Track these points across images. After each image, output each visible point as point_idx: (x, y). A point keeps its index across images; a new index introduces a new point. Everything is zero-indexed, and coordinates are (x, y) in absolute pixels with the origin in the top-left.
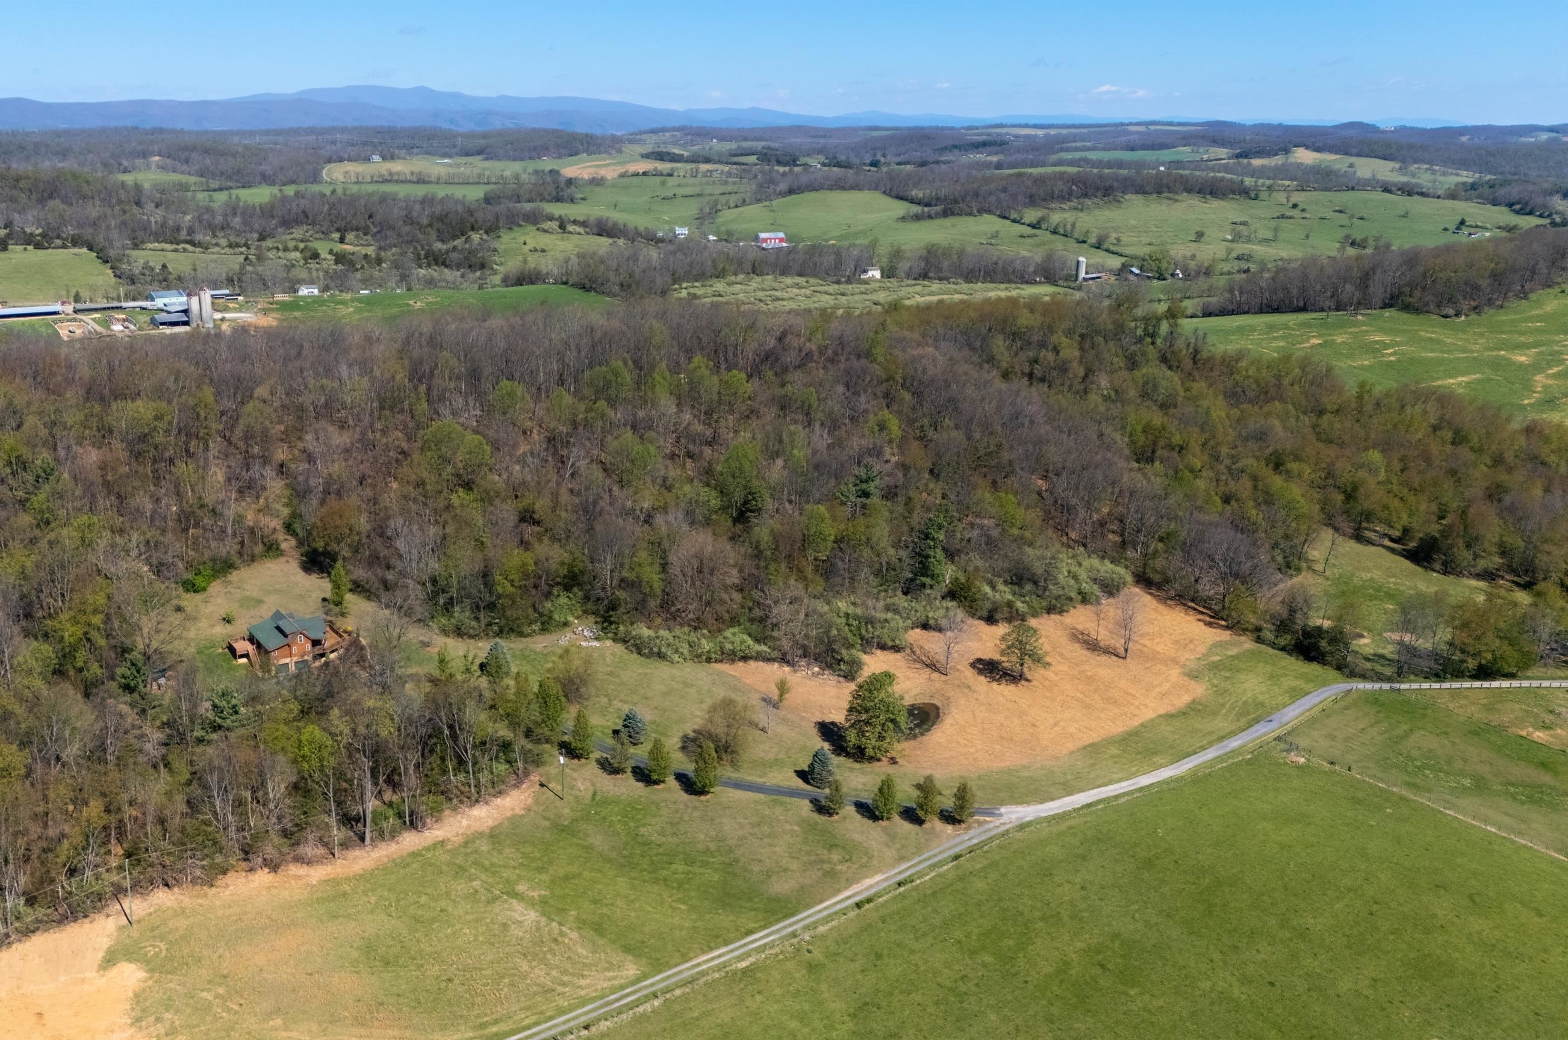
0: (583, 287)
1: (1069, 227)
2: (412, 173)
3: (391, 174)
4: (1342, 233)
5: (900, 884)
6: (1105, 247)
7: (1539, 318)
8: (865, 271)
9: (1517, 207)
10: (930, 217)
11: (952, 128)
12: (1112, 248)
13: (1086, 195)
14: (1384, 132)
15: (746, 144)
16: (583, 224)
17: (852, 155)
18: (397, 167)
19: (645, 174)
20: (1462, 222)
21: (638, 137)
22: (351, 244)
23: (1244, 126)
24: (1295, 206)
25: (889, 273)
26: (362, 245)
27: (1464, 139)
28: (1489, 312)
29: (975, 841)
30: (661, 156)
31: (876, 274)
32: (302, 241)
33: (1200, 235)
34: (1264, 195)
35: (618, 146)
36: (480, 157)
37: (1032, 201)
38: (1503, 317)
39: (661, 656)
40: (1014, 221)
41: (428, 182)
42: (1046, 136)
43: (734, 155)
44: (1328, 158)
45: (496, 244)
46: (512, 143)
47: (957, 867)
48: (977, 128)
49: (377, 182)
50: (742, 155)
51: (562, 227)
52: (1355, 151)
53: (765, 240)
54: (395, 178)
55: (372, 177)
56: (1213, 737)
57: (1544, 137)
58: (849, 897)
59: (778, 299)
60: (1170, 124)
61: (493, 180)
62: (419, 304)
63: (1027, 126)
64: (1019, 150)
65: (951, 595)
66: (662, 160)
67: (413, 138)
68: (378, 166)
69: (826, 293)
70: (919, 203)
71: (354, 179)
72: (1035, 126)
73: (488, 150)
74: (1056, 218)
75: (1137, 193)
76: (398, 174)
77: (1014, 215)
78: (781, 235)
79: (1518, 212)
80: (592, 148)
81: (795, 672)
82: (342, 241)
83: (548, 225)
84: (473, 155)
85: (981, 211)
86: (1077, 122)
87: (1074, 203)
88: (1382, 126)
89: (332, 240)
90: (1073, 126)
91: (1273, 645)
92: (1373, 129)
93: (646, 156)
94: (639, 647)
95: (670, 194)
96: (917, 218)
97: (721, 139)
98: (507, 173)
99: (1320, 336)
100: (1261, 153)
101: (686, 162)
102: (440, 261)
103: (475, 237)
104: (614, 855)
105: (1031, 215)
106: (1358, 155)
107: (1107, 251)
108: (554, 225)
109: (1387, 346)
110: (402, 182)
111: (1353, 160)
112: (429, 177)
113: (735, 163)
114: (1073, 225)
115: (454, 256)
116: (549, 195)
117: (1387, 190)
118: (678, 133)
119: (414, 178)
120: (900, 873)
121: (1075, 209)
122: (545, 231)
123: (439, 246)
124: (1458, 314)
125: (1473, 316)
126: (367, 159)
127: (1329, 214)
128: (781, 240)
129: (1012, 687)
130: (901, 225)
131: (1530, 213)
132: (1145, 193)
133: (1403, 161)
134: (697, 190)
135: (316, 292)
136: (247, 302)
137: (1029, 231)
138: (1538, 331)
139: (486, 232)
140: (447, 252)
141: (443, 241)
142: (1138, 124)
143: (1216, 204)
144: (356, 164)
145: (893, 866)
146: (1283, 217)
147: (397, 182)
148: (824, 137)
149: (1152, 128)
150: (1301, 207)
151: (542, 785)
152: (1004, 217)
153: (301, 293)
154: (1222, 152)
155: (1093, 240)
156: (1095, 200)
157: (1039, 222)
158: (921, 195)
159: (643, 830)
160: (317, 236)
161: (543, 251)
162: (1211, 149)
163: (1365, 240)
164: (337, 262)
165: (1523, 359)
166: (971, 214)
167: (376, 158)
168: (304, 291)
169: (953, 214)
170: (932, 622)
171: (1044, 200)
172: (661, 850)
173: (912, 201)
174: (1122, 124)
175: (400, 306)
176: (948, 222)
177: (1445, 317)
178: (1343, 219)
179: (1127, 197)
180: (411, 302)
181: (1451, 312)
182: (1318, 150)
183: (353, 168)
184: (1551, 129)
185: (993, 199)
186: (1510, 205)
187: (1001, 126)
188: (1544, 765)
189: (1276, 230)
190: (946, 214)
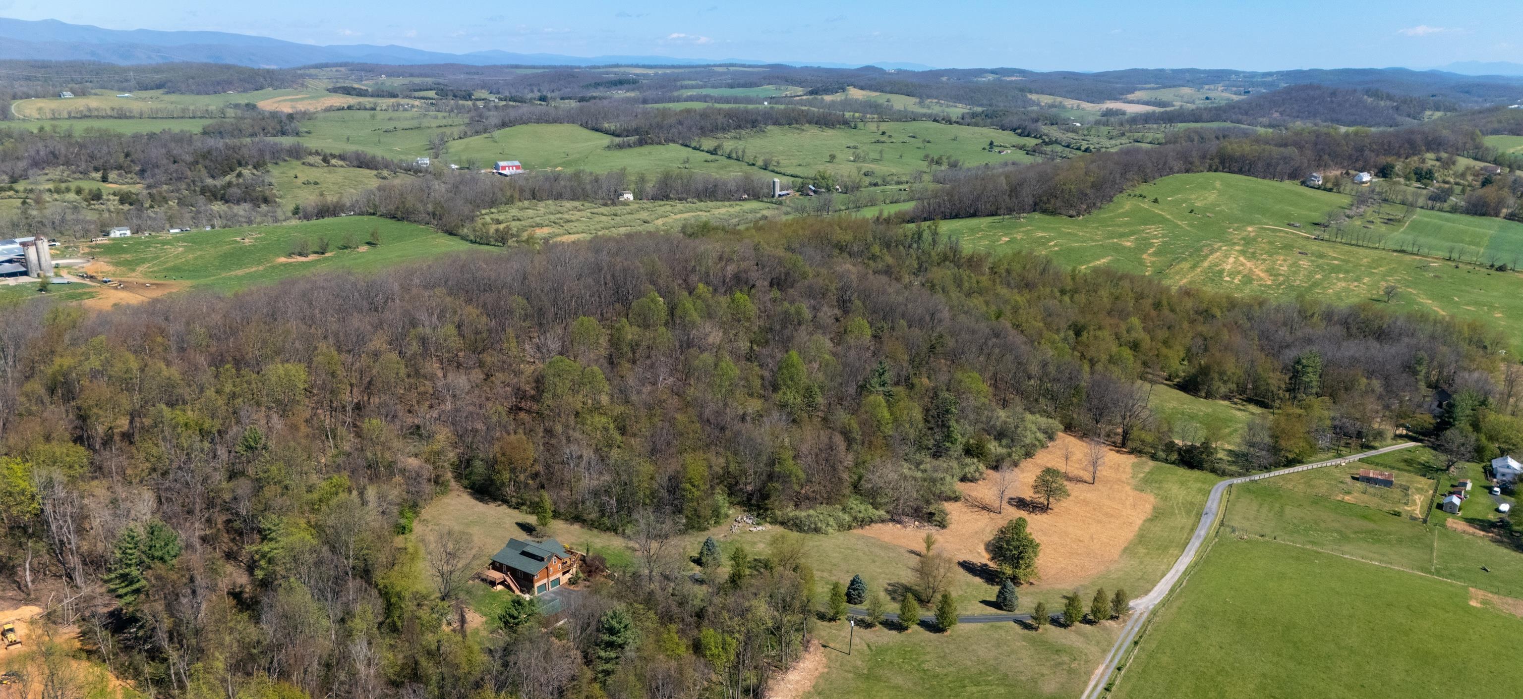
0: (394, 217)
1: (740, 153)
2: (113, 109)
3: (89, 110)
4: (921, 154)
5: (1119, 669)
6: (771, 168)
7: (1125, 215)
8: (622, 195)
9: (1019, 131)
10: (630, 146)
11: (579, 67)
12: (776, 169)
13: (739, 127)
14: (890, 74)
15: (417, 80)
16: (342, 157)
17: (513, 91)
18: (93, 103)
19: (349, 108)
20: (991, 143)
21: (307, 72)
22: (115, 183)
23: (795, 68)
24: (884, 133)
25: (638, 196)
26: (128, 183)
27: (944, 79)
28: (1095, 212)
29: (1136, 629)
30: (348, 91)
31: (629, 196)
32: (61, 181)
33: (833, 157)
34: (860, 125)
35: (300, 81)
36: (161, 91)
37: (704, 132)
38: (1104, 215)
39: (817, 530)
40: (695, 148)
41: (131, 117)
42: (656, 74)
43: (415, 90)
44: (873, 95)
45: (267, 179)
46: (193, 78)
47: (1143, 649)
48: (599, 67)
49: (75, 118)
50: (421, 90)
51: (325, 160)
52: (888, 89)
53: (504, 168)
54: (96, 113)
55: (69, 113)
56: (1187, 530)
57: (991, 77)
58: (1096, 686)
59: (568, 221)
60: (743, 66)
61: (199, 114)
62: (247, 240)
63: (637, 66)
64: (649, 87)
65: (968, 452)
66: (349, 94)
67: (80, 73)
68: (70, 102)
69: (603, 214)
70: (614, 134)
71: (49, 115)
72: (644, 67)
73: (169, 84)
74: (729, 145)
75: (774, 124)
76: (97, 109)
77: (693, 144)
78: (517, 163)
79: (1020, 135)
80: (276, 83)
81: (905, 527)
82: (105, 179)
83: (311, 159)
84: (152, 89)
85: (668, 141)
86: (675, 64)
87: (733, 133)
88: (886, 68)
89: (93, 179)
90: (673, 67)
91: (1166, 461)
92: (881, 71)
93: (335, 90)
94: (797, 525)
95: (391, 127)
96: (620, 147)
97: (390, 75)
98: (212, 108)
99: (1005, 235)
100: (827, 91)
101: (372, 96)
102: (219, 196)
103: (246, 172)
104: (919, 689)
105: (708, 143)
106: (891, 93)
107: (773, 171)
108: (318, 159)
109: (1050, 240)
110: (103, 117)
111: (889, 96)
112: (131, 112)
113: (422, 98)
114: (744, 152)
115: (234, 190)
116: (273, 129)
117: (935, 120)
118: (343, 69)
119: (115, 113)
120: (1111, 661)
121: (735, 138)
122: (311, 165)
123: (209, 181)
124: (1078, 214)
125: (1087, 216)
126: (59, 96)
127: (908, 139)
128: (518, 167)
129: (1045, 515)
130: (609, 153)
131: (1028, 135)
132: (780, 124)
133: (921, 97)
134: (415, 123)
135: (128, 233)
136: (67, 248)
137: (709, 157)
138: (1126, 224)
139: (255, 167)
140: (224, 188)
141: (213, 177)
142: (720, 66)
143: (830, 132)
144: (45, 100)
145: (1104, 658)
146: (878, 142)
147: (97, 117)
148: (477, 74)
149: (731, 69)
150: (888, 134)
151: (824, 646)
152: (686, 146)
153: (112, 235)
154: (799, 91)
155: (760, 163)
156: (748, 131)
157: (715, 150)
158: (613, 128)
159: (926, 666)
160: (76, 176)
161: (316, 183)
162: (790, 87)
163: (940, 158)
164: (122, 201)
165: (1129, 244)
166: (660, 143)
167: (68, 94)
168: (116, 233)
169: (646, 143)
170: (969, 476)
171: (712, 131)
172: (950, 678)
173: (606, 132)
174: (709, 66)
175: (230, 243)
176: (645, 149)
177: (1071, 216)
178: (918, 143)
179: (769, 127)
180: (238, 239)
181: (1074, 213)
182: (862, 88)
183: (49, 105)
184: (993, 72)
185: (674, 130)
186: (1014, 130)
187: (617, 66)
188: (1365, 517)
189: (881, 152)
190: (641, 143)
